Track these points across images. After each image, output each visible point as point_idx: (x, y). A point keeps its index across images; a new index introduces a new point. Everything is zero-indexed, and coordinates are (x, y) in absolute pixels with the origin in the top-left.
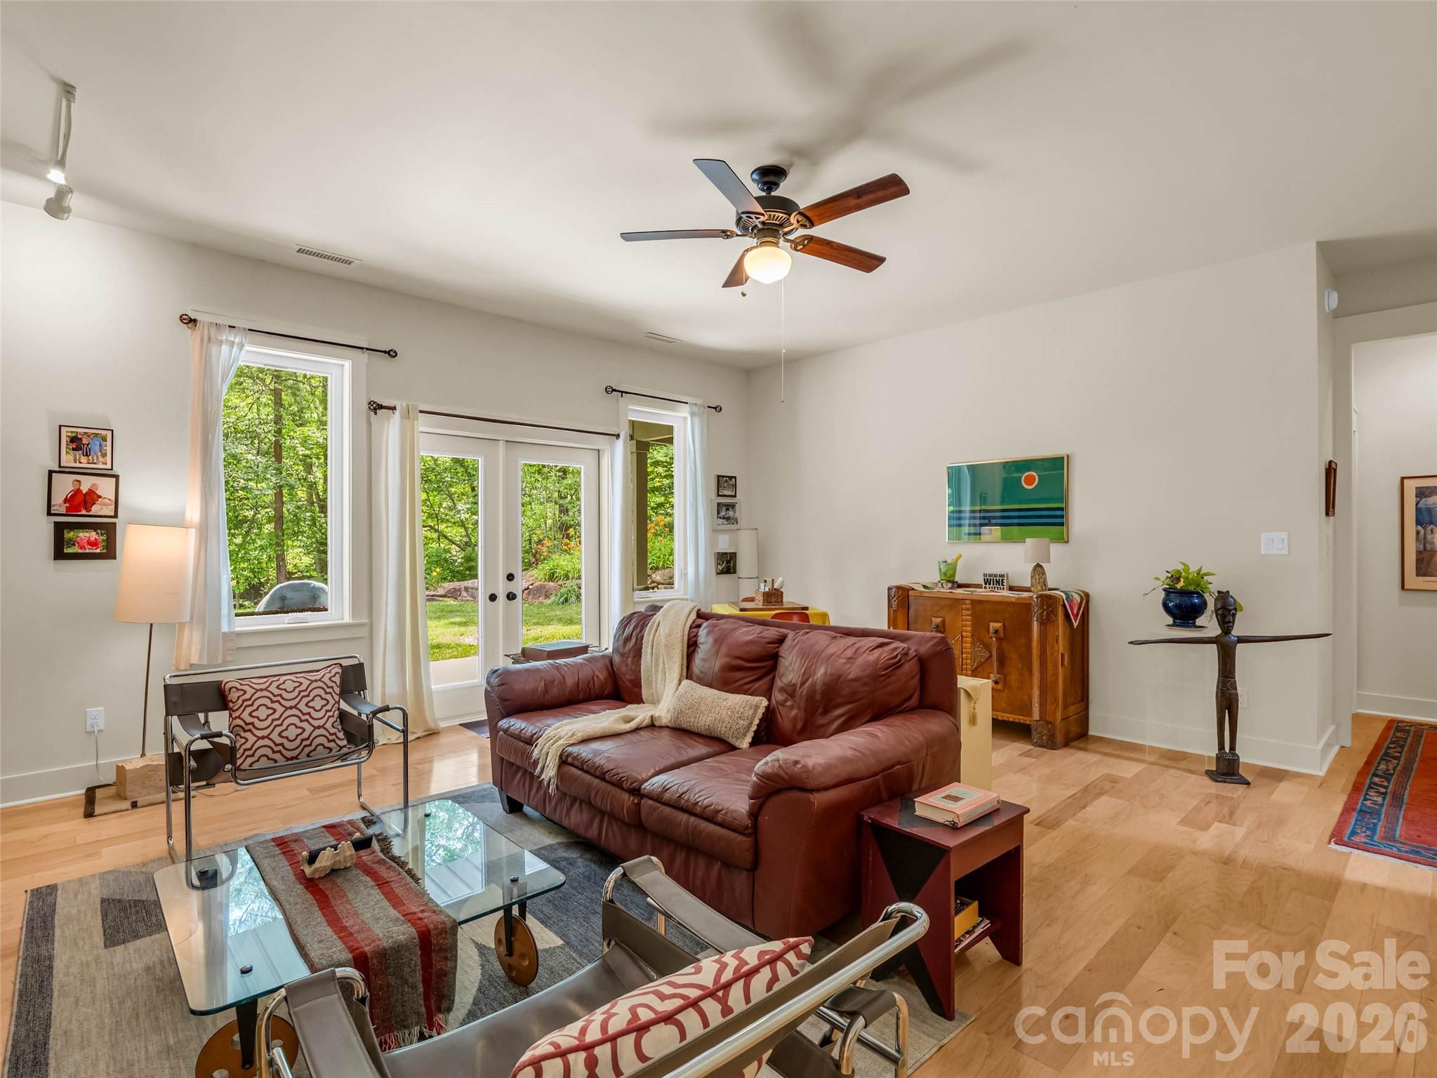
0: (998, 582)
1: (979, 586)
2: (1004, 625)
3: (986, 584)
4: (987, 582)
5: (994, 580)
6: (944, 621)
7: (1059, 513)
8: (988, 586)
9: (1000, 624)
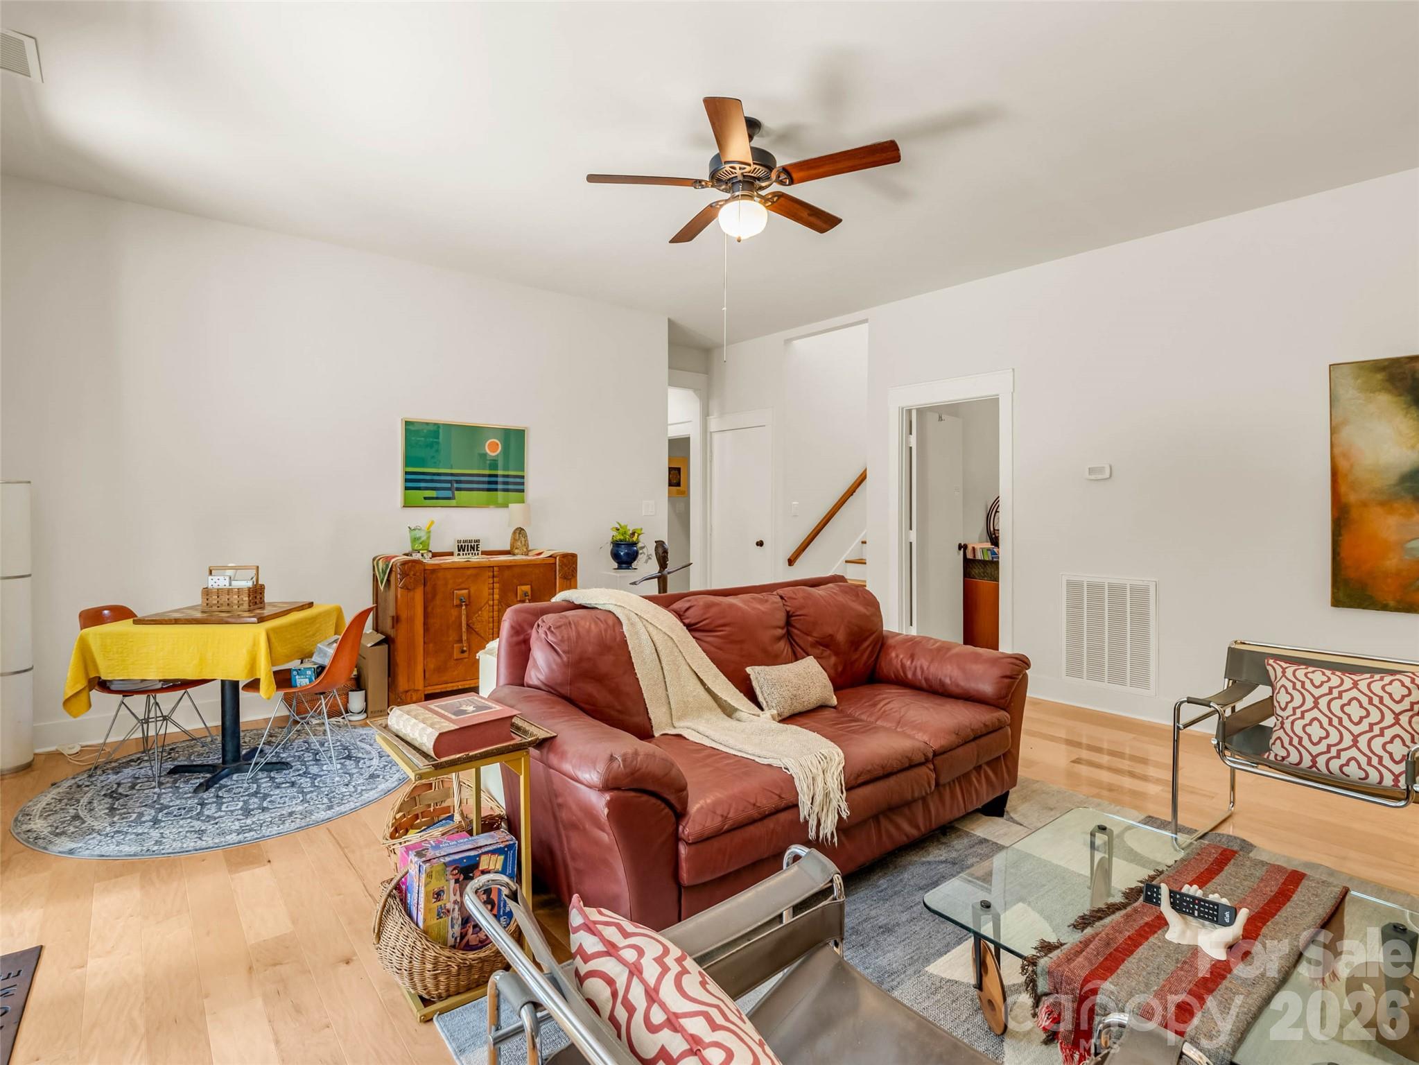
0: (473, 548)
1: (451, 554)
2: (531, 587)
3: (459, 550)
4: (461, 548)
5: (468, 546)
6: (469, 592)
7: (518, 480)
8: (461, 553)
9: (529, 586)
